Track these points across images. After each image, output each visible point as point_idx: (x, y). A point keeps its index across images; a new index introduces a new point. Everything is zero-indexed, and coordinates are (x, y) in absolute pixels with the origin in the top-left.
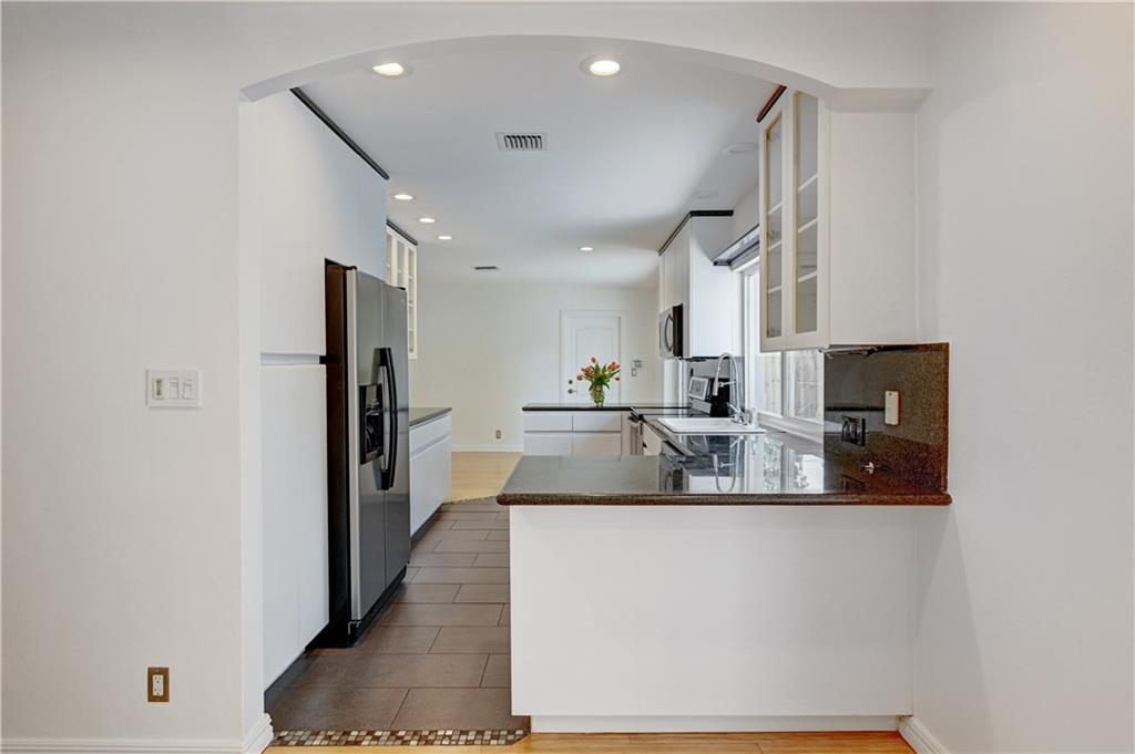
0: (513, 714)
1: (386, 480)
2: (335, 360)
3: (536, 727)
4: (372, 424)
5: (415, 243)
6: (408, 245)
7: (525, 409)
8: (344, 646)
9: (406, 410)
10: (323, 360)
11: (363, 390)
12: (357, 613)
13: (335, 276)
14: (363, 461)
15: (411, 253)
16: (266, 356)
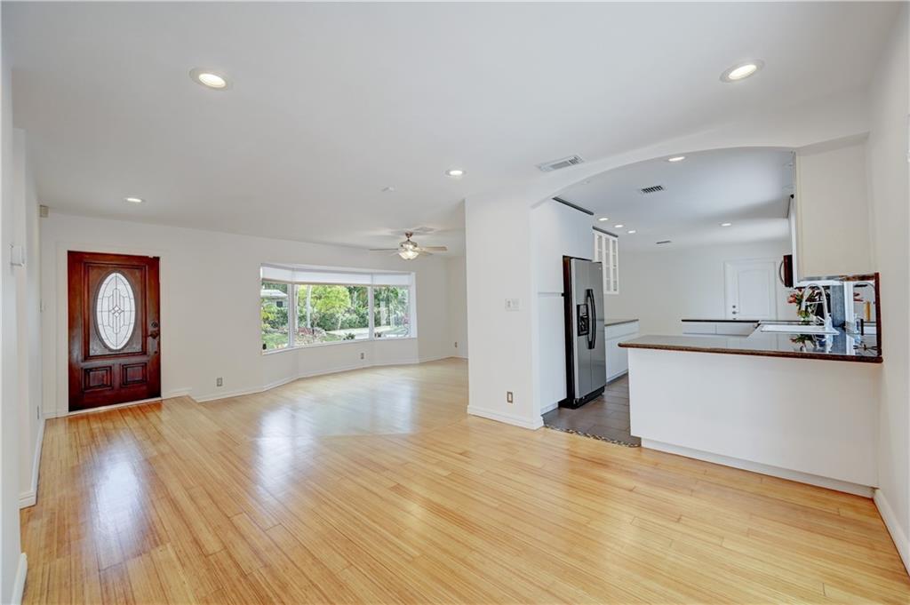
0: (632, 434)
1: (591, 345)
2: (567, 295)
3: (643, 444)
4: (584, 321)
5: (617, 236)
6: (612, 238)
7: (683, 321)
8: (572, 408)
9: (603, 320)
10: (563, 295)
11: (578, 306)
12: (577, 396)
13: (567, 262)
14: (579, 335)
15: (614, 242)
16: (540, 293)
